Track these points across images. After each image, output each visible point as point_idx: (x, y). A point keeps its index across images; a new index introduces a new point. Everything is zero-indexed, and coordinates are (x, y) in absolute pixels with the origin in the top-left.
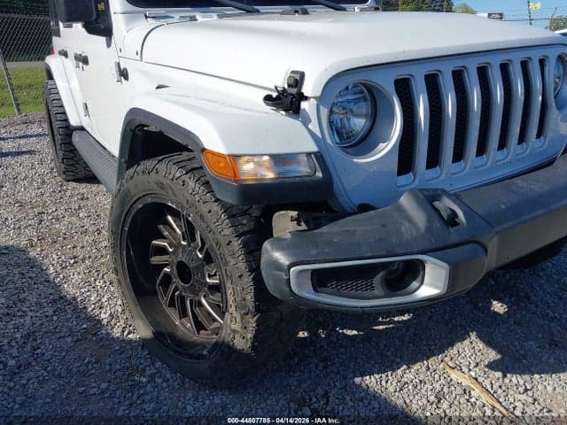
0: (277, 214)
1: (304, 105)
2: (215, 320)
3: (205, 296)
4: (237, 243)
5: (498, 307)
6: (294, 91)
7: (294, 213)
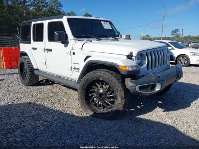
0: (126, 79)
1: (133, 57)
2: (110, 105)
3: (106, 100)
4: (120, 85)
5: (160, 102)
6: (131, 55)
7: (130, 78)
